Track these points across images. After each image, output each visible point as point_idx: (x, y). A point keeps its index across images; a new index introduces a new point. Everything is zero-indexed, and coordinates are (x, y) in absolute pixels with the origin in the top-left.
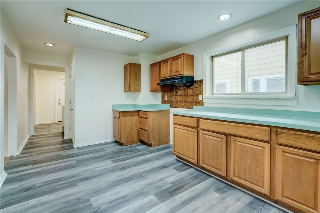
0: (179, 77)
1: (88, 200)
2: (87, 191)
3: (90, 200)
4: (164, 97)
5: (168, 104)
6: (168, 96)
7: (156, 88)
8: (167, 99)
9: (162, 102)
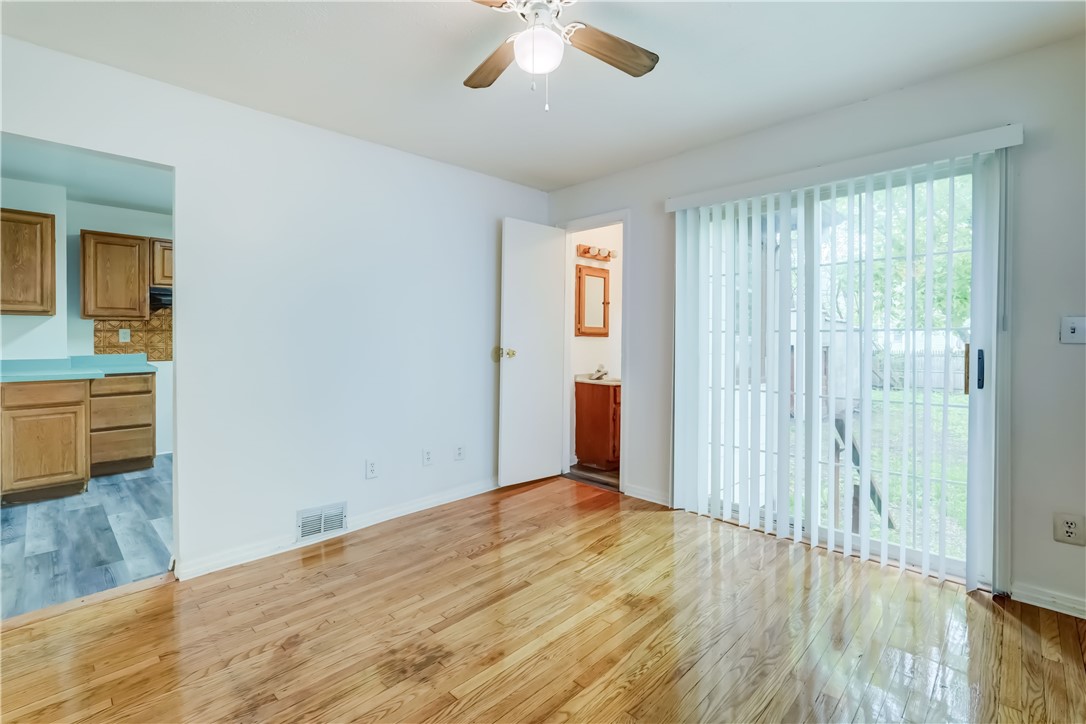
4: (109, 334)
5: (132, 353)
6: (134, 331)
7: (128, 307)
8: (128, 340)
9: (95, 347)
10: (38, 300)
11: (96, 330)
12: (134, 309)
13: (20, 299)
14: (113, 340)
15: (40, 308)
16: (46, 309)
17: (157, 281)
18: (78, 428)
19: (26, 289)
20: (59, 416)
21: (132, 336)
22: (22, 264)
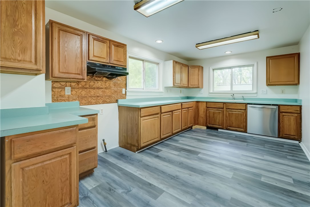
0: (121, 68)
1: (233, 178)
2: (228, 185)
3: (232, 177)
4: (60, 90)
5: (72, 101)
6: (73, 88)
7: (76, 73)
8: (70, 94)
9: (52, 98)
10: (33, 60)
11: (53, 88)
12: (79, 74)
13: (19, 59)
14: (62, 93)
15: (35, 67)
16: (39, 68)
17: (90, 58)
18: (72, 166)
19: (24, 51)
20: (59, 159)
21: (72, 91)
22: (21, 29)
